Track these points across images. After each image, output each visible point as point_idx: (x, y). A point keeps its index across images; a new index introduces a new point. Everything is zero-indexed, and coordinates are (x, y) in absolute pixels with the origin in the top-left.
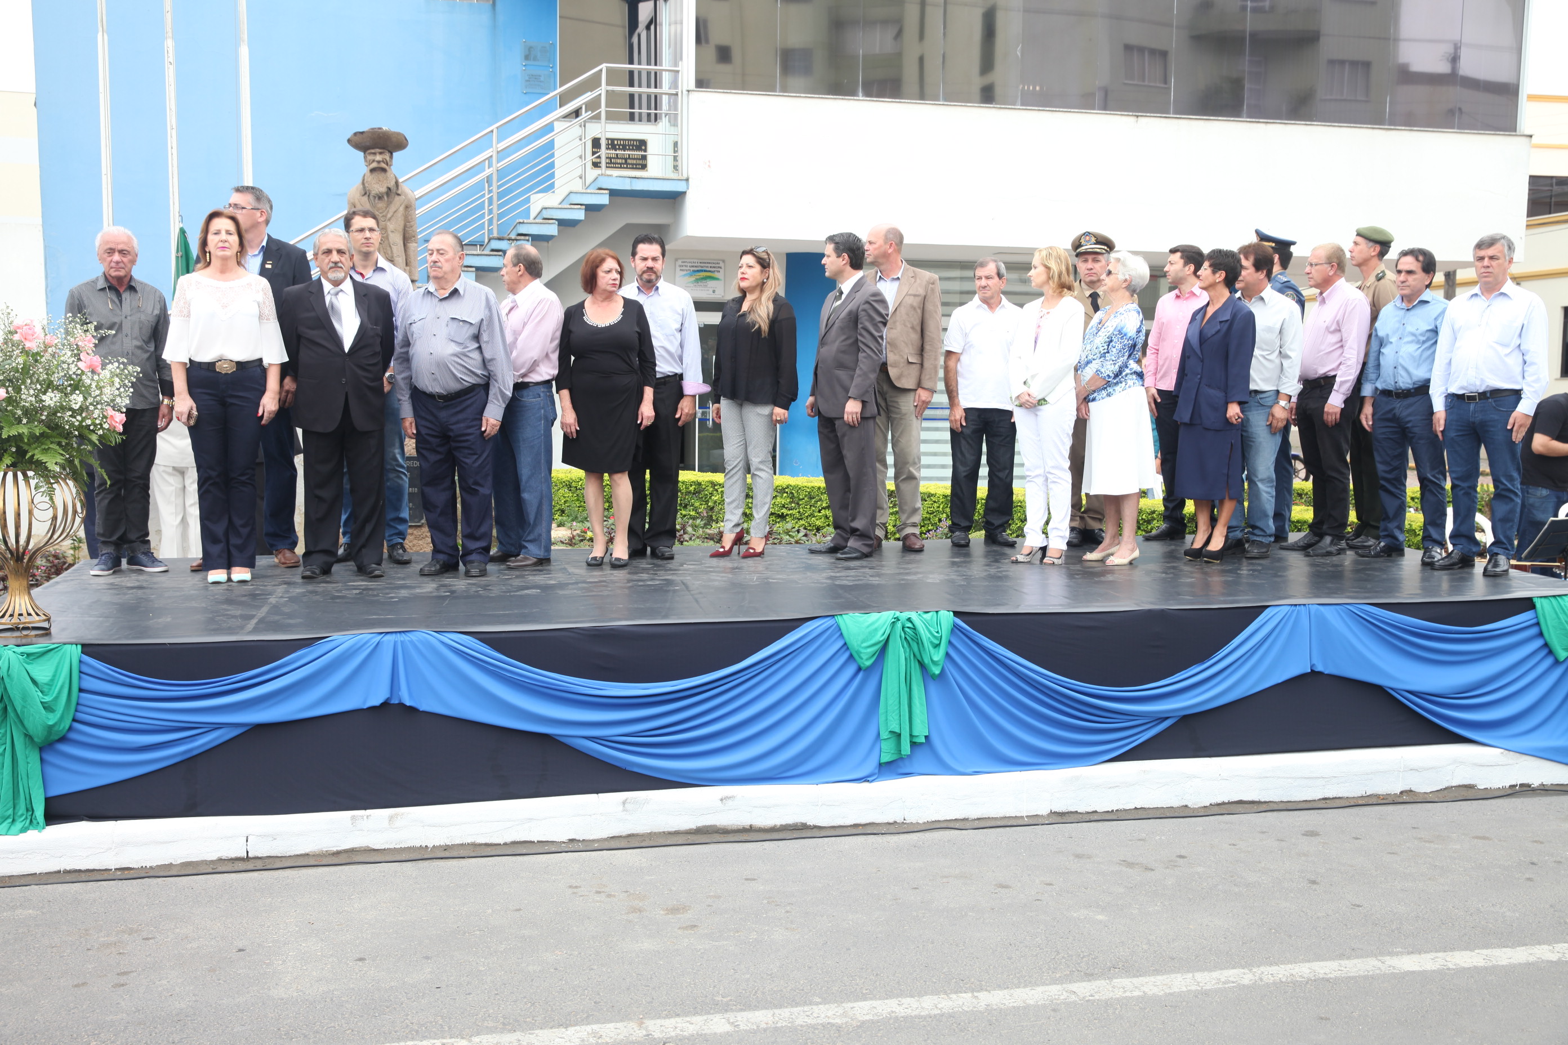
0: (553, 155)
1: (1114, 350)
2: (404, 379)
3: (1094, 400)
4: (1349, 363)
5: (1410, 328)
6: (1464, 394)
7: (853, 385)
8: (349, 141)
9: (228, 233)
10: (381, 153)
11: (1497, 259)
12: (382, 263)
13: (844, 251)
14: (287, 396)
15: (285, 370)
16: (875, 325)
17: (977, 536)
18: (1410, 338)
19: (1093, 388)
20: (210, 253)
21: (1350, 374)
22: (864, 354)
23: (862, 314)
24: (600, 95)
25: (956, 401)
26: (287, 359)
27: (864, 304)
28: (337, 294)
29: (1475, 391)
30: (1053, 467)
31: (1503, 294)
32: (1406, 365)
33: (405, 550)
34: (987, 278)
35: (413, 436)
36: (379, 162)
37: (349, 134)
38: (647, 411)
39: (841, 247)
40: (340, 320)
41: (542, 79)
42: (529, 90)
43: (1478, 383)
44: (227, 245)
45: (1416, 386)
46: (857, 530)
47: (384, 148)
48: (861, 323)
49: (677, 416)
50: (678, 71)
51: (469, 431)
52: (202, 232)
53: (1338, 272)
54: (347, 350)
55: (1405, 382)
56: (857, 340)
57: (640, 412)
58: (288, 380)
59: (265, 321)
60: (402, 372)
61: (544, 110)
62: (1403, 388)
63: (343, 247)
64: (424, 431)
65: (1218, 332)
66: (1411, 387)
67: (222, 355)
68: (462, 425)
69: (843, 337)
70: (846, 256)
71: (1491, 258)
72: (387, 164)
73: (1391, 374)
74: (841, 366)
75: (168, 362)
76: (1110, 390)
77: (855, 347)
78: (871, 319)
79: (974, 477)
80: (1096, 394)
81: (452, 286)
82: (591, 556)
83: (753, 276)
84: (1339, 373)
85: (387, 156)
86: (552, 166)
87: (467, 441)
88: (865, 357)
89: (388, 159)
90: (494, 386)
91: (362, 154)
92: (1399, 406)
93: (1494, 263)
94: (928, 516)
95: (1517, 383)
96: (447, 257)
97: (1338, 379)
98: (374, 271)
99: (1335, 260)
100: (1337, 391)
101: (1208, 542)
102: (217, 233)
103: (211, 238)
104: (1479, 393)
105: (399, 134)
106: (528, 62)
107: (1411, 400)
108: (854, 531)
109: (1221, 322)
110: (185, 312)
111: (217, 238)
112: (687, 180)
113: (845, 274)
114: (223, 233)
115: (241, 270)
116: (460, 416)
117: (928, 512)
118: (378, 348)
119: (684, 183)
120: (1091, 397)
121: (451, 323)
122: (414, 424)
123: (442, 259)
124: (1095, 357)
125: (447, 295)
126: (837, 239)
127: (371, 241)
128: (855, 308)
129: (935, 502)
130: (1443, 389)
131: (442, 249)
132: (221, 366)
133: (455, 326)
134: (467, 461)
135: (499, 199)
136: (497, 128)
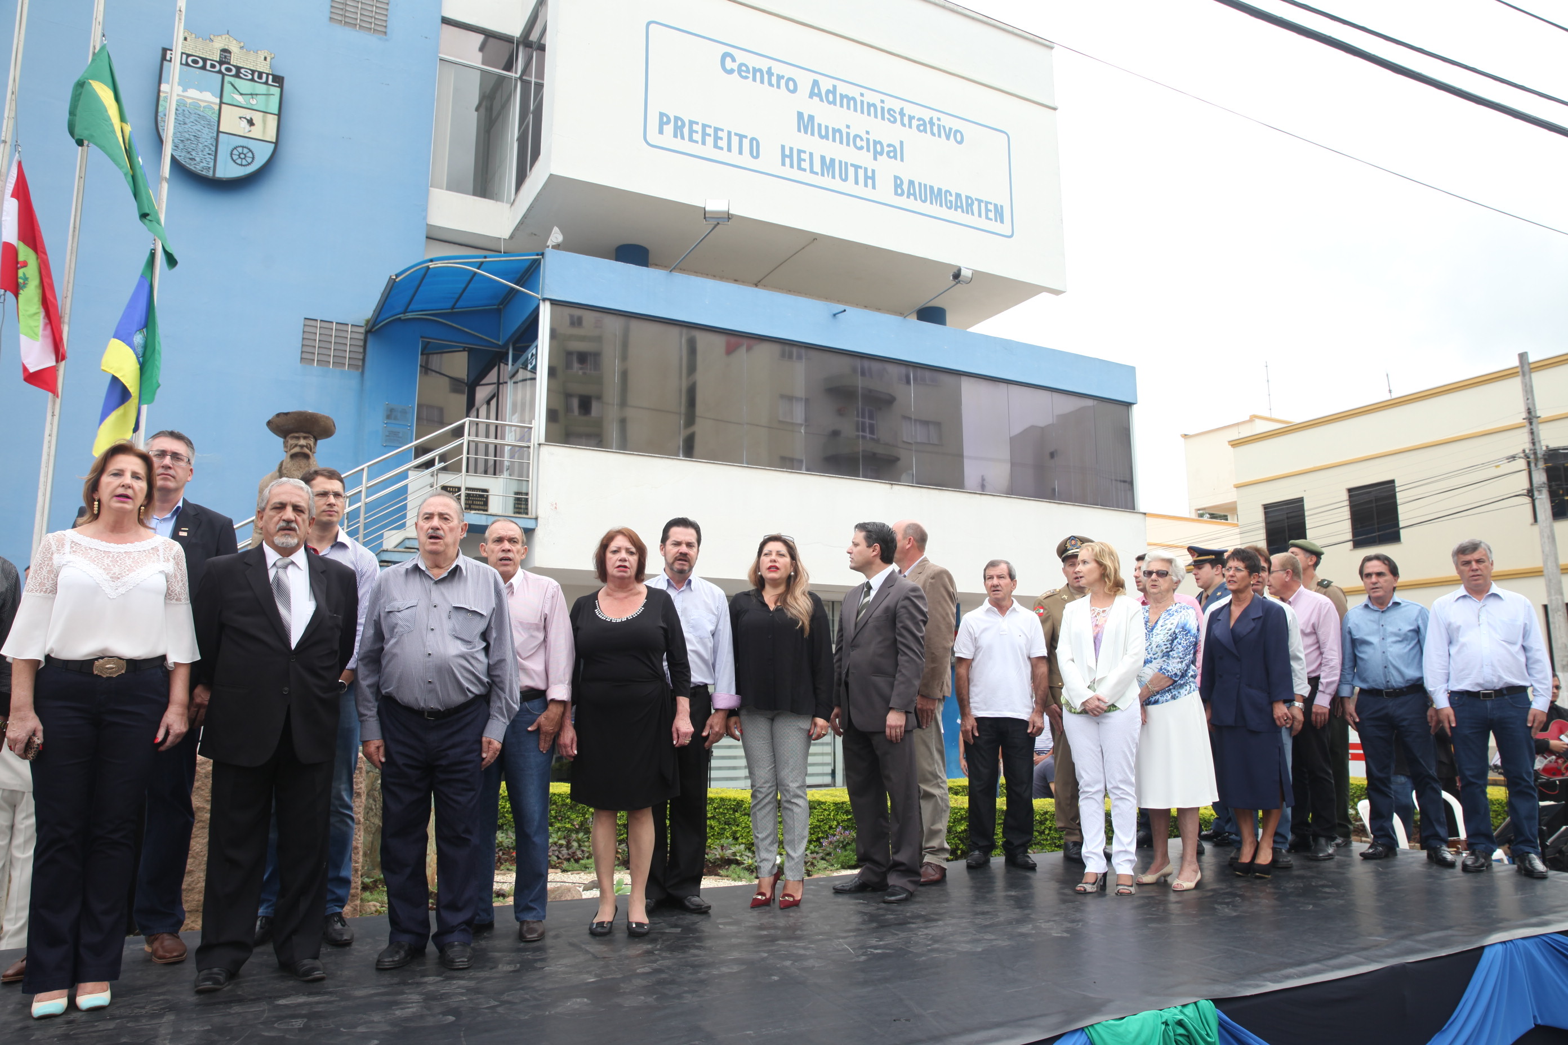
0: (406, 499)
1: (1180, 647)
2: (369, 686)
3: (1156, 702)
4: (1332, 664)
5: (1390, 629)
6: (1479, 692)
7: (895, 692)
8: (269, 423)
9: (135, 476)
10: (305, 438)
11: (1484, 562)
12: (343, 537)
13: (877, 540)
14: (198, 712)
15: (197, 672)
16: (916, 624)
17: (998, 860)
18: (1394, 639)
19: (1157, 689)
20: (99, 501)
21: (1335, 675)
22: (905, 658)
23: (902, 613)
24: (462, 443)
25: (967, 711)
26: (198, 658)
27: (903, 600)
28: (286, 567)
29: (1492, 688)
30: (1121, 781)
31: (1495, 595)
32: (1396, 665)
33: (344, 923)
34: (999, 577)
35: (379, 765)
36: (302, 446)
37: (270, 416)
38: (684, 724)
39: (874, 536)
40: (288, 605)
41: (400, 435)
42: (388, 444)
43: (1495, 680)
44: (130, 492)
45: (1407, 685)
46: (902, 864)
47: (309, 433)
48: (901, 622)
49: (705, 734)
50: (531, 428)
51: (469, 757)
52: (94, 471)
53: (1295, 578)
54: (293, 646)
55: (1397, 681)
56: (896, 639)
57: (674, 729)
58: (199, 690)
59: (174, 601)
60: (368, 676)
61: (400, 459)
62: (1396, 687)
63: (303, 504)
64: (400, 761)
65: (1253, 630)
66: (1403, 685)
67: (105, 650)
68: (459, 750)
69: (879, 639)
70: (877, 546)
71: (1478, 561)
72: (311, 451)
73: (1381, 673)
74: (878, 671)
75: (8, 660)
76: (1175, 692)
77: (894, 649)
78: (913, 618)
79: (991, 794)
80: (1158, 696)
81: (451, 564)
82: (596, 921)
83: (785, 566)
84: (1322, 675)
85: (311, 442)
86: (405, 507)
87: (464, 771)
88: (907, 662)
89: (312, 445)
90: (499, 698)
91: (281, 440)
92: (1392, 706)
93: (1481, 566)
94: (818, 823)
95: (1525, 680)
96: (451, 524)
97: (1322, 680)
98: (332, 547)
99: (1289, 567)
100: (1323, 692)
101: (1254, 856)
102: (119, 474)
103: (105, 479)
104: (1495, 691)
105: (328, 418)
106: (389, 421)
107: (1402, 699)
108: (896, 866)
109: (1254, 620)
110: (48, 585)
111: (117, 481)
112: (536, 519)
113: (874, 567)
114: (128, 475)
115: (142, 529)
116: (457, 739)
117: (818, 821)
118: (336, 646)
119: (533, 521)
120: (1153, 699)
121: (454, 614)
122: (382, 750)
123: (445, 526)
124: (1156, 656)
125: (446, 574)
126: (870, 528)
127: (336, 508)
128: (892, 605)
129: (825, 810)
130: (1445, 686)
131: (447, 514)
132: (102, 666)
133: (460, 618)
134: (460, 798)
135: (365, 529)
136: (368, 467)
